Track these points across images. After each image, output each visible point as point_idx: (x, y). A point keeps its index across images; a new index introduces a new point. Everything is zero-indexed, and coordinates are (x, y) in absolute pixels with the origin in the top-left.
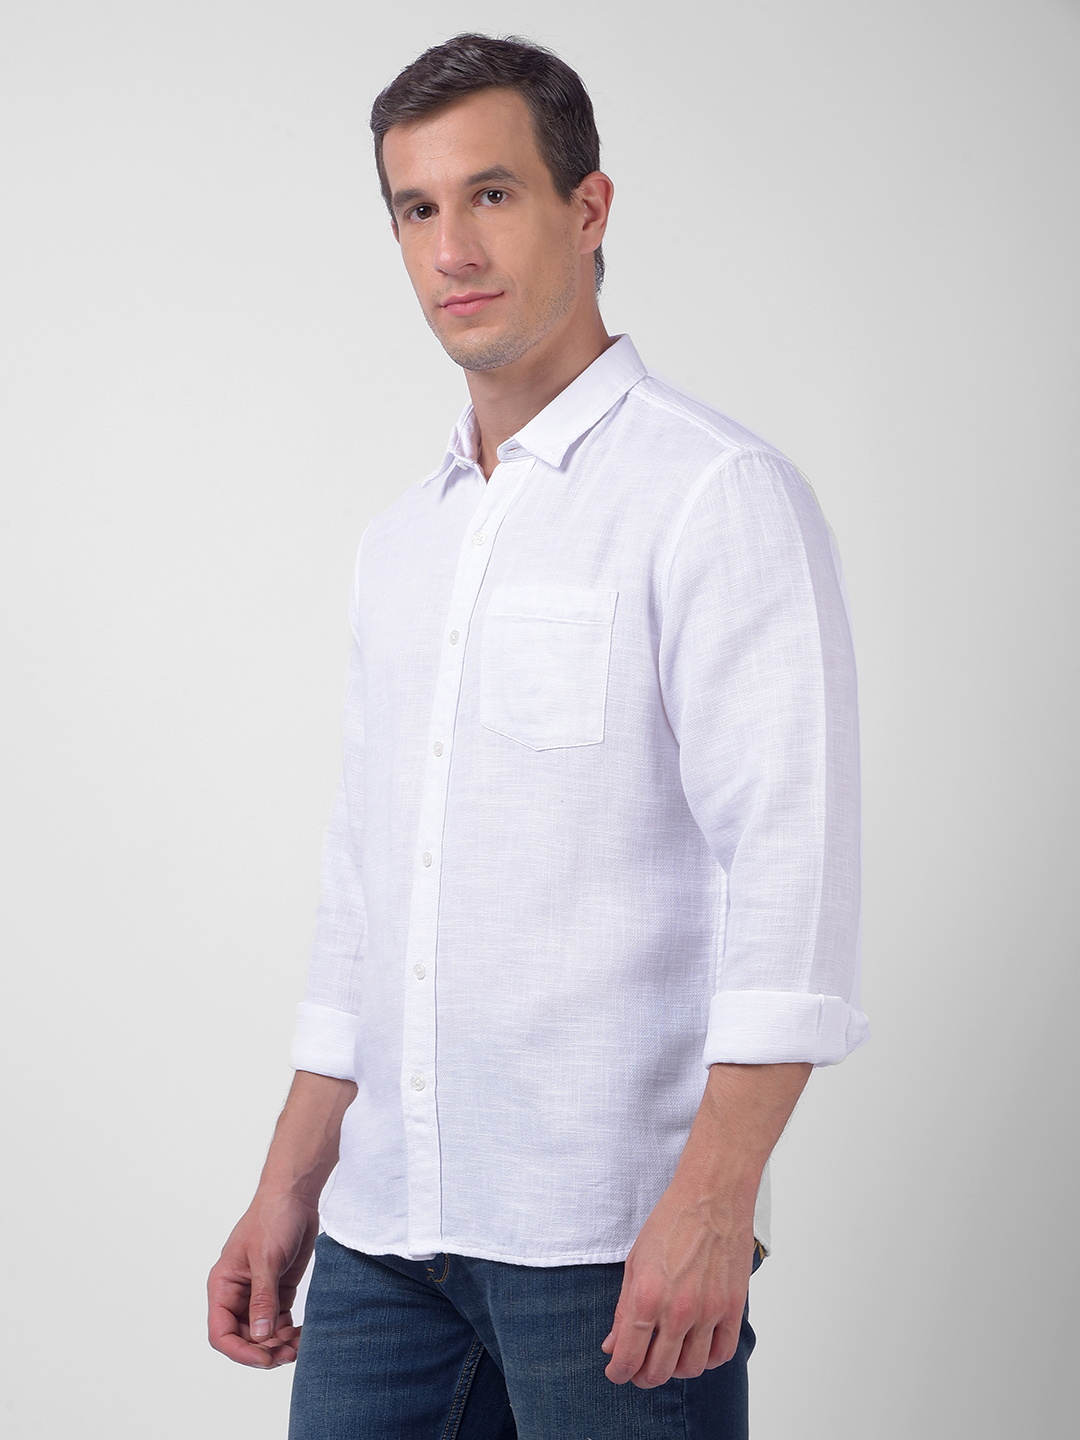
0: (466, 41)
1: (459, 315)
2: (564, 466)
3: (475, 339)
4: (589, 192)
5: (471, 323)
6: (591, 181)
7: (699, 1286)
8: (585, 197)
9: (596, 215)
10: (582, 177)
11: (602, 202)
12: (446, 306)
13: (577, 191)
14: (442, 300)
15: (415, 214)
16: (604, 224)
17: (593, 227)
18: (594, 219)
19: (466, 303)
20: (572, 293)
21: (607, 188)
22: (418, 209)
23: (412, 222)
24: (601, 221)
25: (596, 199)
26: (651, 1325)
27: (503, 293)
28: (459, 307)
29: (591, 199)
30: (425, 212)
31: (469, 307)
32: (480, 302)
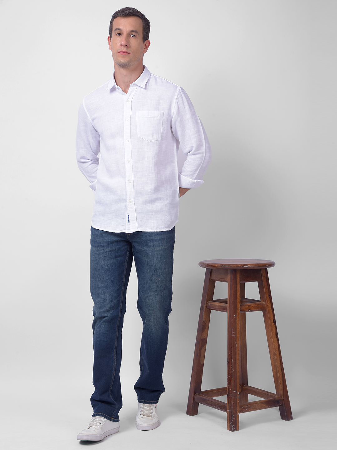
0: (133, 9)
3: (123, 60)
5: (123, 56)
6: (147, 41)
9: (147, 47)
13: (145, 41)
16: (147, 50)
17: (146, 50)
21: (149, 43)
23: (117, 36)
25: (147, 45)
27: (130, 53)
28: (122, 53)
29: (146, 44)
30: (119, 34)
31: (124, 54)
32: (126, 53)
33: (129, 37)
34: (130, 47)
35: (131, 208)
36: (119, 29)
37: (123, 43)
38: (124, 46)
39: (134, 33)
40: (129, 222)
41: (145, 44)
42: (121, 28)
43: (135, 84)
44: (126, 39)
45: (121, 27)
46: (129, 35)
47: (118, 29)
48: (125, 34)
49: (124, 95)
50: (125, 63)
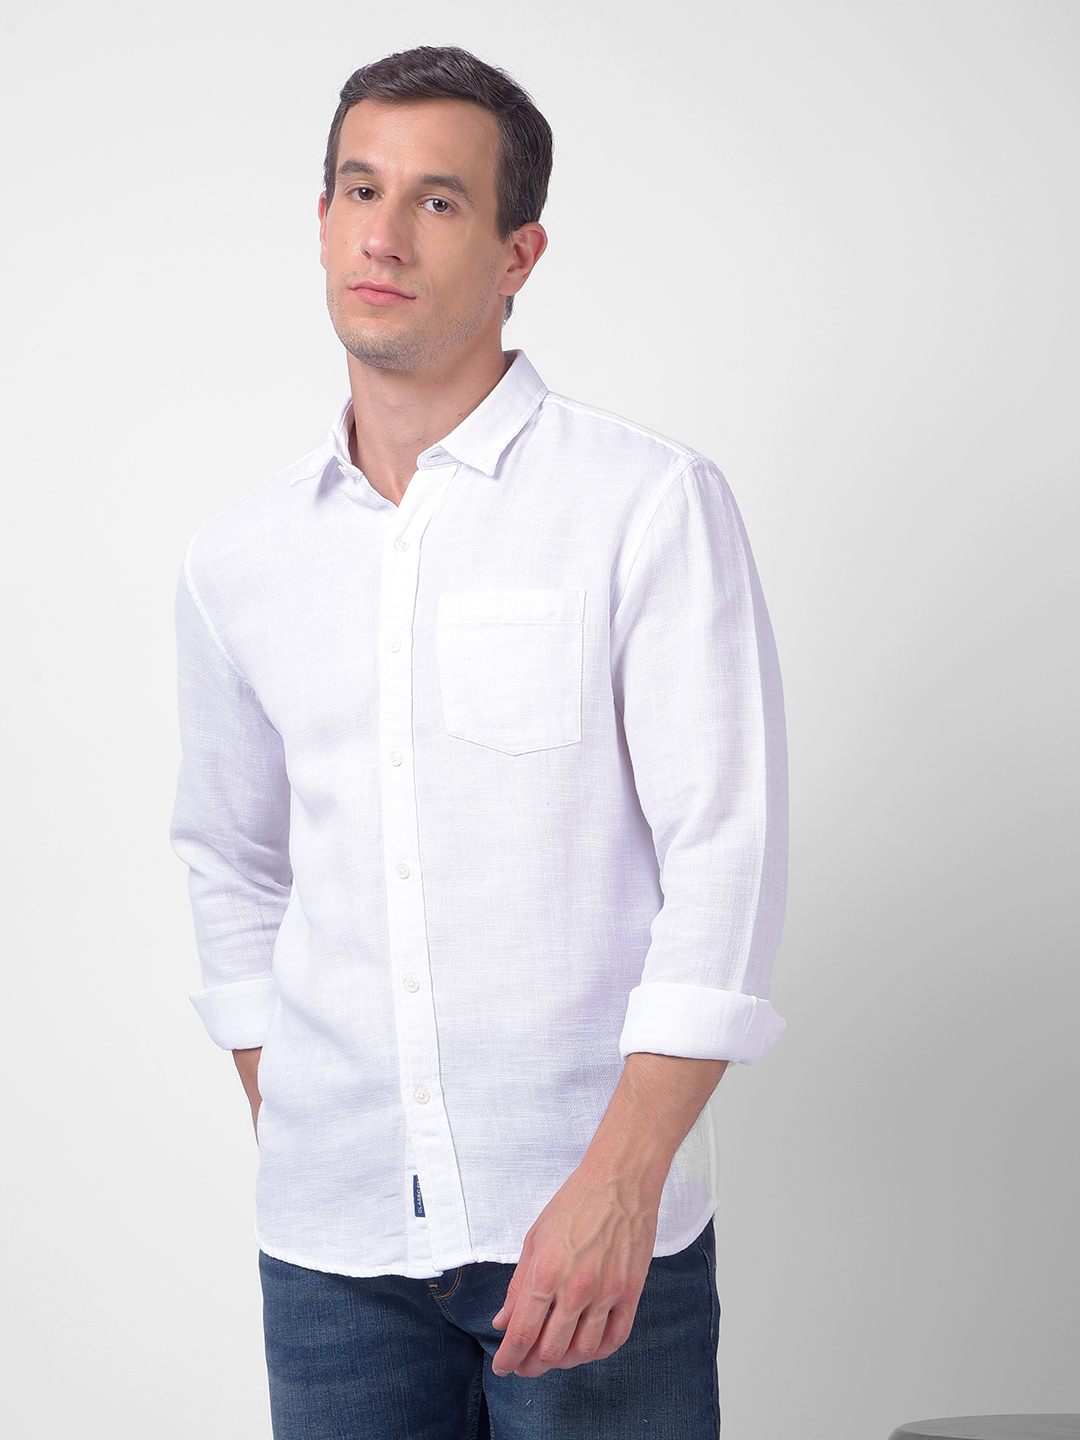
1: (366, 302)
2: (497, 476)
3: (372, 331)
4: (524, 239)
5: (376, 311)
6: (528, 229)
7: (599, 1263)
8: (518, 243)
9: (524, 262)
10: (524, 222)
11: (532, 253)
12: (356, 289)
13: (514, 233)
14: (355, 282)
15: (357, 194)
16: (526, 276)
17: (517, 274)
18: (521, 267)
19: (379, 291)
20: (478, 323)
21: (541, 242)
23: (352, 199)
24: (526, 271)
25: (528, 248)
26: (549, 1296)
27: (415, 298)
28: (368, 294)
29: (522, 245)
30: (367, 194)
31: (382, 298)
32: (393, 296)
33: (414, 213)
34: (415, 263)
36: (363, 168)
37: (375, 243)
38: (379, 260)
39: (443, 194)
40: (420, 1212)
41: (517, 247)
42: (370, 161)
43: (444, 453)
44: (390, 225)
45: (373, 158)
46: (414, 198)
47: (356, 164)
48: (392, 193)
49: (382, 514)
50: (384, 346)
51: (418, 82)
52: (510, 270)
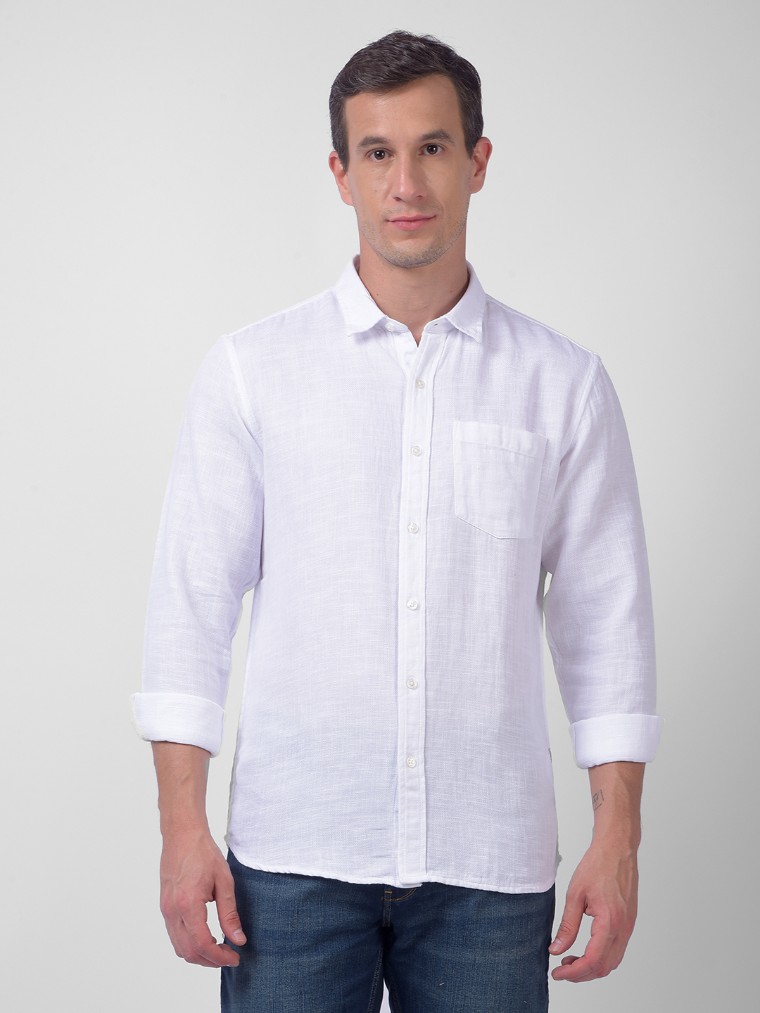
1: (405, 229)
4: (479, 151)
5: (411, 235)
6: (480, 143)
9: (481, 167)
11: (484, 158)
12: (394, 222)
13: (474, 149)
14: (392, 217)
15: (373, 155)
17: (479, 175)
18: (480, 170)
19: (411, 221)
22: (376, 152)
23: (372, 160)
24: (483, 172)
25: (482, 156)
27: (435, 217)
28: (403, 224)
29: (478, 156)
30: (381, 155)
31: (413, 224)
32: (421, 222)
35: (412, 789)
36: (378, 140)
37: (402, 190)
42: (382, 135)
43: (449, 323)
45: (381, 131)
46: (417, 152)
47: (372, 139)
48: (403, 153)
50: (423, 256)
51: (397, 71)
52: (476, 175)
